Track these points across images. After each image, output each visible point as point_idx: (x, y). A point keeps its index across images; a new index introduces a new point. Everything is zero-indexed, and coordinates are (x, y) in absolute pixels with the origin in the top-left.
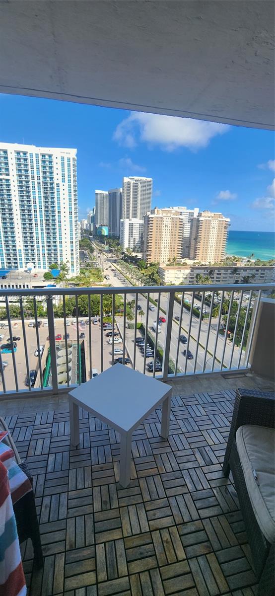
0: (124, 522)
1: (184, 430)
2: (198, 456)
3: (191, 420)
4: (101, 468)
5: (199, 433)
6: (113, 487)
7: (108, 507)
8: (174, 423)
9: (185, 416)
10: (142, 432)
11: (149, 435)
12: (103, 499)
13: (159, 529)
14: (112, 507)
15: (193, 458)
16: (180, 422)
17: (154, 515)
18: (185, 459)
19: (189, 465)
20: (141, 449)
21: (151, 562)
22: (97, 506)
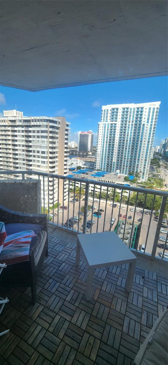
0: (75, 315)
1: (145, 295)
2: (144, 316)
3: (155, 293)
4: (81, 283)
5: (156, 304)
6: (81, 296)
7: (73, 303)
8: (141, 287)
9: (152, 288)
10: (115, 279)
11: (119, 284)
12: (73, 298)
13: (90, 334)
14: (74, 305)
15: (139, 315)
16: (146, 289)
17: (93, 325)
18: (132, 312)
19: (134, 317)
20: (108, 288)
21: (75, 345)
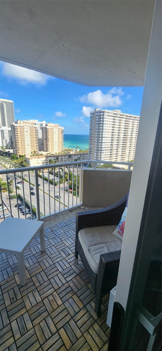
0: (26, 303)
1: (53, 243)
2: (62, 254)
3: (57, 238)
4: (6, 282)
5: (62, 242)
6: (16, 289)
7: (15, 300)
8: (47, 242)
9: (53, 237)
10: (30, 252)
11: (34, 253)
12: (11, 297)
13: (47, 297)
14: (18, 299)
15: (60, 255)
16: (51, 240)
17: (43, 291)
18: (56, 258)
19: (59, 259)
20: (30, 261)
21: (45, 314)
22: (7, 303)
